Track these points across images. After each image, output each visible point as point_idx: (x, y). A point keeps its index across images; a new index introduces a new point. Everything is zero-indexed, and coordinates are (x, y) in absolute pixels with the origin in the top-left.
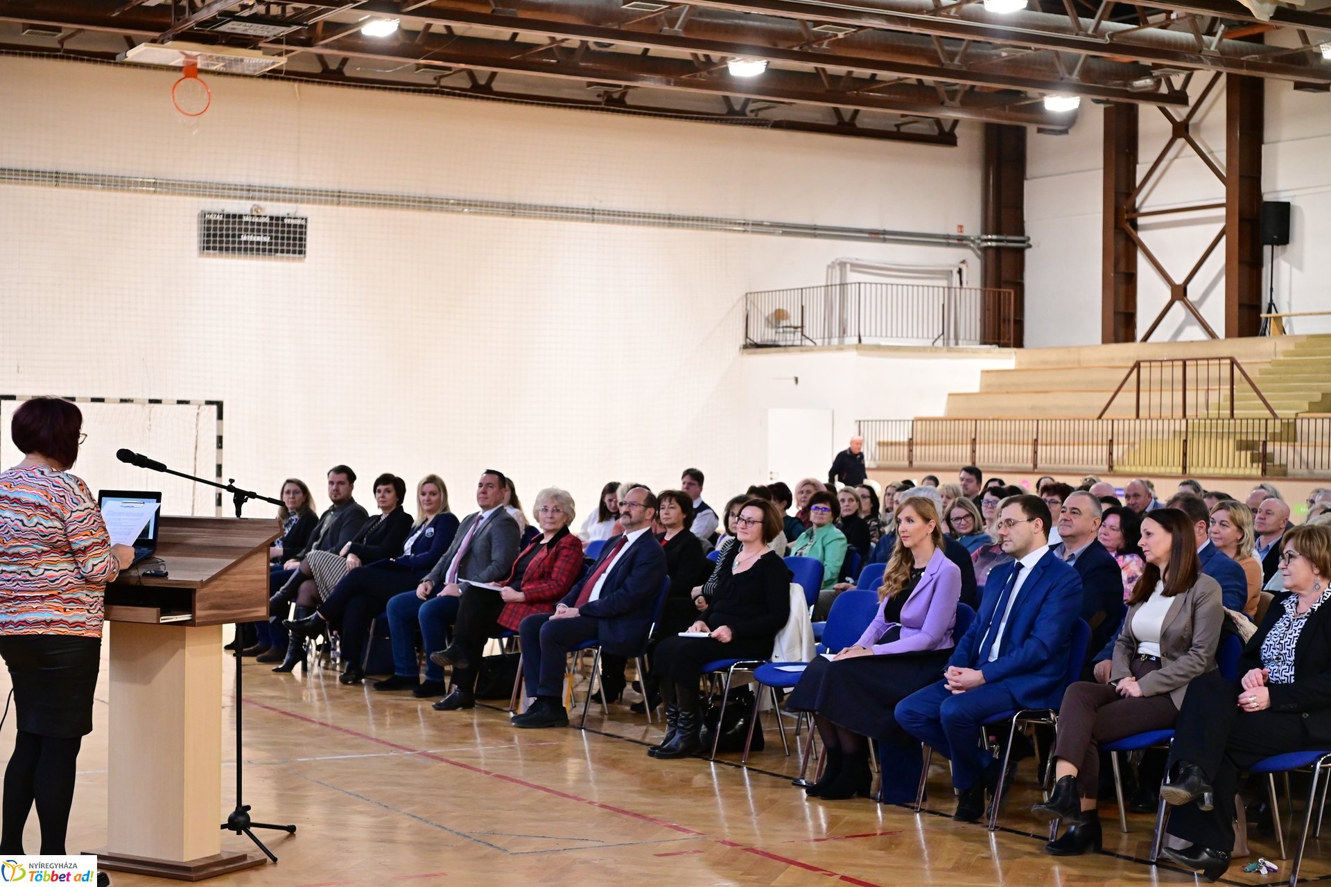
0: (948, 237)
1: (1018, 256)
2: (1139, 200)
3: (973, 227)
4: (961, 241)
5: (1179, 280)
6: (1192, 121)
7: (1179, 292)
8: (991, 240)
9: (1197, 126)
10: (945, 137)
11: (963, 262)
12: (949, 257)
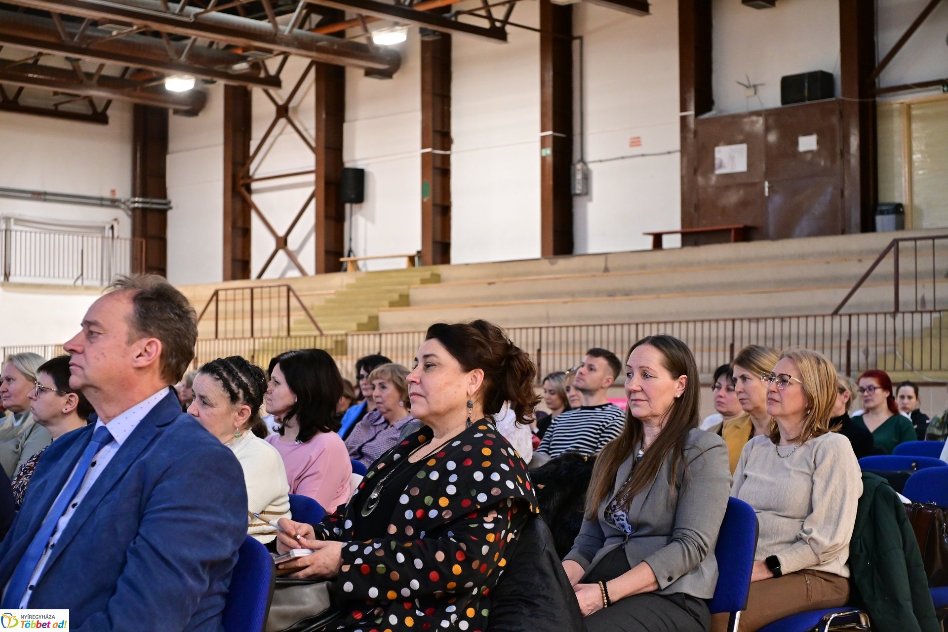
0: (102, 199)
1: (162, 215)
2: (252, 167)
3: (124, 191)
4: (113, 203)
5: (281, 233)
6: (292, 105)
7: (282, 243)
8: (138, 202)
9: (296, 109)
10: (99, 117)
11: (116, 220)
12: (102, 215)
